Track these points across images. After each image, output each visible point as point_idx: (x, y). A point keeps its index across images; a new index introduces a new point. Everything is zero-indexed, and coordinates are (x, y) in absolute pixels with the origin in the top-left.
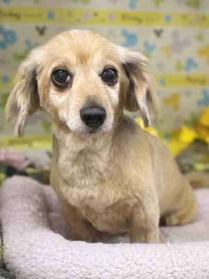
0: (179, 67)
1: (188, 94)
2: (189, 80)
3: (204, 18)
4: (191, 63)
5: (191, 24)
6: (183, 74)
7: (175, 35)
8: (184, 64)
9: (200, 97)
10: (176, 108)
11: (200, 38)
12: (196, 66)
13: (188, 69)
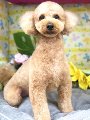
0: (76, 46)
1: (80, 55)
2: (79, 50)
3: (85, 29)
4: (80, 44)
5: (79, 31)
6: (77, 48)
7: (74, 35)
8: (77, 44)
9: (85, 56)
10: (75, 60)
11: (83, 36)
12: (82, 45)
13: (79, 46)
